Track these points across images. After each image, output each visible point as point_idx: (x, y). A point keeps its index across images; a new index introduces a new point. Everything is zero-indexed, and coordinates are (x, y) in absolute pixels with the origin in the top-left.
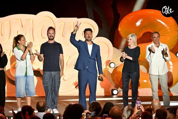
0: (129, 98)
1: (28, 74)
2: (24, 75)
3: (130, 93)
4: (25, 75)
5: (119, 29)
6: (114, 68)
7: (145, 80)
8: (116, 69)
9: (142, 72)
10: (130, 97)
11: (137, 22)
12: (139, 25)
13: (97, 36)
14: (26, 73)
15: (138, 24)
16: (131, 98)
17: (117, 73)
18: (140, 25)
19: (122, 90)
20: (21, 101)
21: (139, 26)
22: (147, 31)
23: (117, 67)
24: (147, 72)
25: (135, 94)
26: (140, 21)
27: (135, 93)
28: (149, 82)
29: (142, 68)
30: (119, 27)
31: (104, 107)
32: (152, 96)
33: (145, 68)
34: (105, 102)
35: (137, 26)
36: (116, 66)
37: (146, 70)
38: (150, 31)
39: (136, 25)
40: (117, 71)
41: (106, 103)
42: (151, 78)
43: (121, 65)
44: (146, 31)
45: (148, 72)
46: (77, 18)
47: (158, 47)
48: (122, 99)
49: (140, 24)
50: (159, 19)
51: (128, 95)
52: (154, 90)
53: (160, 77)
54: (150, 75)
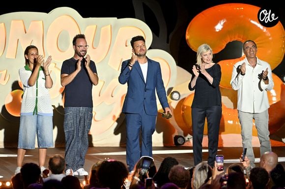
0: (203, 151)
1: (38, 111)
3: (205, 141)
4: (34, 113)
5: (187, 37)
6: (178, 101)
7: (230, 120)
8: (181, 102)
9: (225, 107)
10: (205, 148)
11: (216, 24)
12: (220, 29)
13: (150, 48)
15: (219, 27)
16: (207, 151)
17: (183, 108)
18: (222, 29)
19: (192, 137)
20: (25, 156)
21: (220, 31)
22: (233, 40)
23: (184, 99)
24: (233, 108)
26: (222, 23)
27: (215, 141)
28: (238, 123)
29: (225, 101)
30: (187, 33)
31: (162, 165)
32: (242, 146)
33: (230, 100)
34: (163, 157)
35: (217, 31)
36: (181, 98)
37: (232, 103)
38: (239, 38)
39: (215, 29)
40: (184, 106)
42: (240, 117)
43: (190, 96)
44: (231, 39)
45: (235, 106)
46: (116, 18)
47: (254, 66)
48: (191, 151)
49: (222, 27)
50: (254, 20)
51: (201, 145)
52: (246, 137)
53: (256, 116)
54: (240, 112)
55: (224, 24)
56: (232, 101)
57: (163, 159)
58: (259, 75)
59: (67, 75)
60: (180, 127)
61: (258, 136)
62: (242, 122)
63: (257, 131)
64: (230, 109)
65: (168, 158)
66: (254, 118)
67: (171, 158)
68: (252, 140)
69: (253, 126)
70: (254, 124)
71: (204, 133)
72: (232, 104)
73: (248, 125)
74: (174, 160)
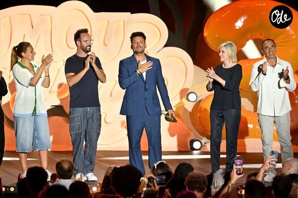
0: (222, 156)
1: (37, 112)
2: (32, 113)
3: (223, 147)
5: (205, 34)
6: (195, 103)
7: (251, 124)
8: (198, 104)
9: (245, 109)
10: (223, 153)
11: (236, 21)
12: (241, 26)
13: (166, 46)
14: (35, 110)
15: (239, 24)
16: (225, 156)
17: (200, 110)
18: (243, 26)
21: (240, 29)
22: (254, 38)
23: (200, 101)
24: (253, 110)
25: (231, 147)
26: (243, 19)
28: (258, 127)
29: (245, 103)
30: (205, 30)
32: (262, 152)
33: (250, 102)
34: (177, 162)
35: (238, 28)
36: (198, 100)
38: (261, 36)
39: (235, 26)
40: (201, 108)
41: (180, 165)
42: (260, 121)
43: (207, 97)
44: (252, 37)
45: (256, 109)
46: (129, 13)
47: (274, 66)
48: (209, 156)
49: (242, 24)
52: (267, 142)
53: (277, 120)
54: (260, 115)
55: (245, 20)
56: (252, 103)
57: (178, 164)
58: (279, 74)
59: (73, 74)
60: (197, 130)
61: (280, 141)
62: (262, 127)
63: (278, 136)
64: (250, 112)
65: (182, 163)
66: (275, 122)
67: (186, 163)
68: (273, 145)
69: (274, 130)
70: (275, 128)
71: (222, 138)
72: (252, 106)
73: (269, 129)
74: (190, 165)
